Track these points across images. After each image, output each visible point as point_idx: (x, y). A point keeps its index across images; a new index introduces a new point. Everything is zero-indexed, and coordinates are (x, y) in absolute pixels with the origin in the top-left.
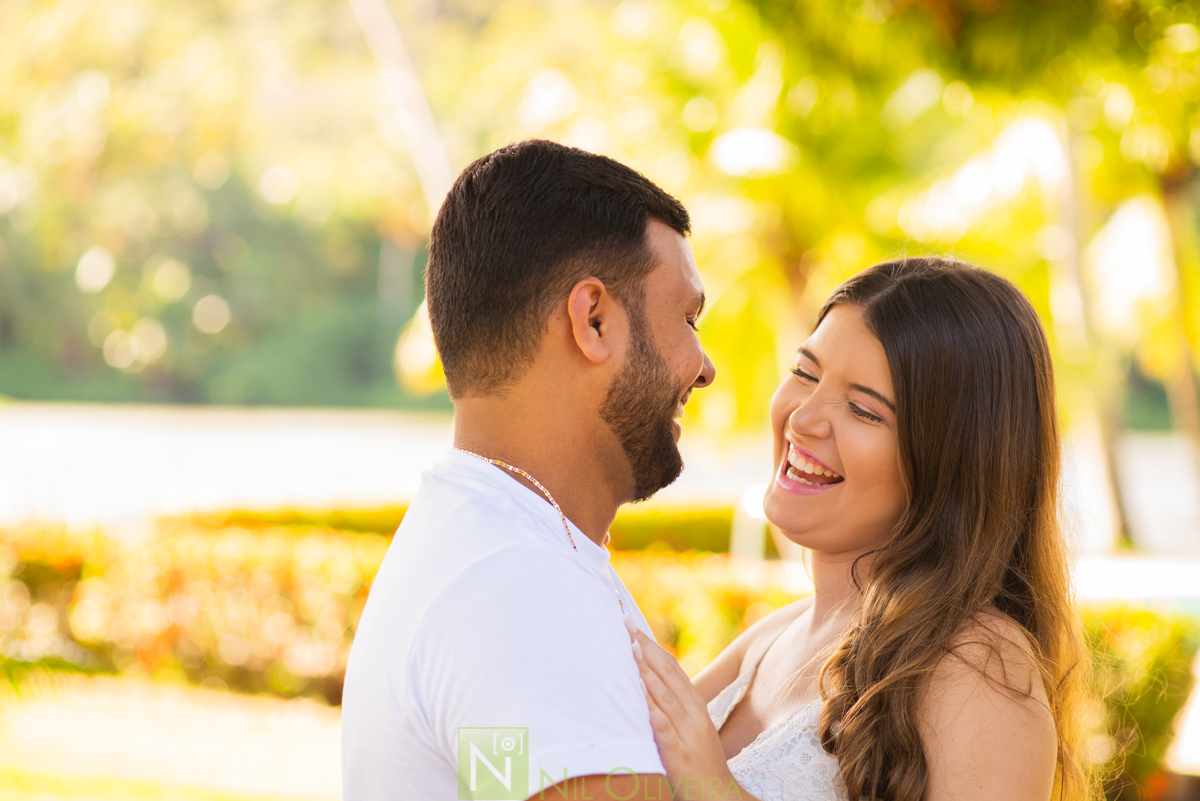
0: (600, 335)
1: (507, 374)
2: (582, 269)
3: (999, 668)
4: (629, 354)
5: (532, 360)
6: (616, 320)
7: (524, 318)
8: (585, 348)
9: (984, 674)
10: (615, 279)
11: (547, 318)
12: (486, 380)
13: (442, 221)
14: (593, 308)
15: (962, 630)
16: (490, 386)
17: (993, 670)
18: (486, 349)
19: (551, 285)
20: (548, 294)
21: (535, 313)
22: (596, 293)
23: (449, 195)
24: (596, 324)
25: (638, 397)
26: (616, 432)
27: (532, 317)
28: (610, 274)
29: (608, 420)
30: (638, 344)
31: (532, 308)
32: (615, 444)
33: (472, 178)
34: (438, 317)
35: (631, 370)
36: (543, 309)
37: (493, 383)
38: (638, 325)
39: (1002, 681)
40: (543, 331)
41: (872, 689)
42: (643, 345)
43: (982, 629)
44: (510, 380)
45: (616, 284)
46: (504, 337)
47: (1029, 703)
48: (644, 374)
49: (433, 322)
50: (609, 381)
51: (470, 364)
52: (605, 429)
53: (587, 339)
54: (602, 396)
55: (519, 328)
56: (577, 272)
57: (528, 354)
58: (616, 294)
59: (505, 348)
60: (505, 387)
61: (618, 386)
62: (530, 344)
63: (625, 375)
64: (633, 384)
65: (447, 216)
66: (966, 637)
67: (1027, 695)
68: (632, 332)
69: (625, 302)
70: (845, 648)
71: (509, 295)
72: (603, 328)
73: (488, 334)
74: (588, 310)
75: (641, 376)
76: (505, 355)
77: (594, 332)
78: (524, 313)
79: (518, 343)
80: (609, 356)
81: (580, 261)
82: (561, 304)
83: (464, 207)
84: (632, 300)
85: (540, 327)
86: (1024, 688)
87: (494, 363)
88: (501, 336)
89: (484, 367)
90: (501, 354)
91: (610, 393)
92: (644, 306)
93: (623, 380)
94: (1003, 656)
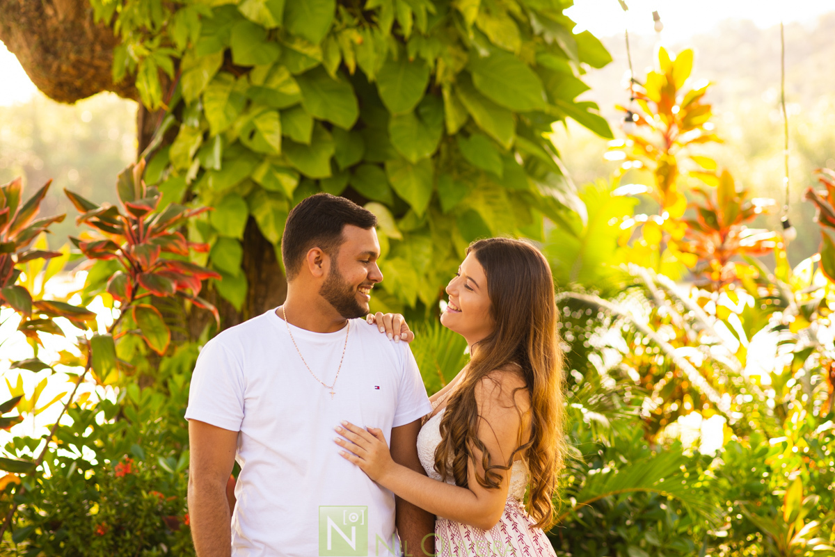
38: (334, 264)
63: (327, 281)
69: (330, 255)
84: (333, 254)
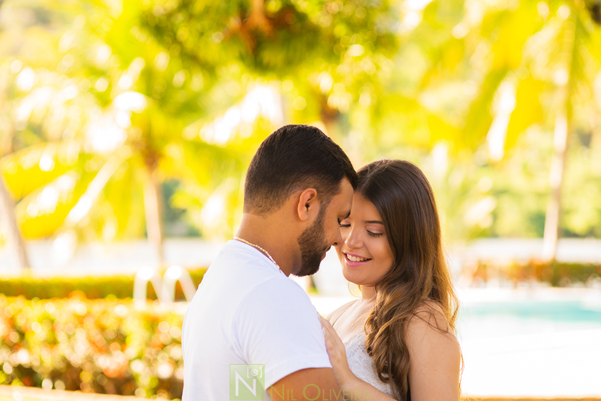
0: (307, 210)
1: (269, 209)
2: (312, 183)
3: (435, 321)
4: (314, 222)
5: (279, 208)
6: (315, 207)
7: (283, 190)
8: (300, 213)
9: (429, 323)
10: (322, 192)
11: (291, 195)
12: (260, 209)
13: (267, 141)
14: (309, 200)
15: (419, 306)
16: (261, 212)
17: (432, 321)
18: (264, 196)
19: (298, 183)
20: (295, 186)
21: (288, 190)
22: (312, 195)
23: (275, 132)
24: (307, 206)
25: (311, 240)
26: (301, 250)
27: (286, 191)
28: (321, 190)
29: (299, 243)
30: (319, 220)
31: (287, 188)
32: (300, 253)
33: (286, 130)
34: (250, 176)
35: (313, 229)
36: (291, 190)
37: (262, 211)
39: (436, 327)
40: (287, 199)
41: (385, 325)
42: (320, 221)
43: (427, 306)
44: (269, 212)
45: (322, 194)
46: (272, 194)
47: (447, 334)
48: (317, 233)
49: (248, 176)
50: (304, 229)
51: (256, 200)
52: (298, 246)
53: (301, 209)
54: (300, 233)
55: (279, 193)
56: (310, 183)
57: (279, 204)
58: (320, 198)
59: (271, 199)
60: (266, 214)
61: (307, 232)
62: (281, 201)
64: (312, 234)
65: (271, 140)
66: (420, 309)
67: (447, 332)
68: (319, 214)
70: (372, 314)
71: (282, 179)
72: (309, 208)
73: (267, 191)
74: (307, 199)
75: (315, 233)
76: (271, 202)
77: (305, 208)
78: (284, 189)
79: (277, 199)
80: (308, 220)
81: (313, 180)
82: (299, 192)
83: (279, 139)
85: (287, 196)
86: (446, 329)
87: (265, 202)
88: (271, 193)
89: (261, 203)
90: (269, 201)
91: (303, 234)
92: (327, 206)
93: (309, 231)
94: (435, 317)
